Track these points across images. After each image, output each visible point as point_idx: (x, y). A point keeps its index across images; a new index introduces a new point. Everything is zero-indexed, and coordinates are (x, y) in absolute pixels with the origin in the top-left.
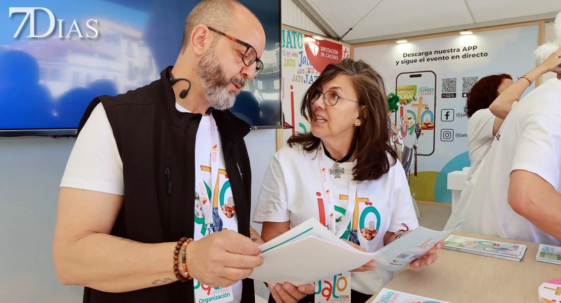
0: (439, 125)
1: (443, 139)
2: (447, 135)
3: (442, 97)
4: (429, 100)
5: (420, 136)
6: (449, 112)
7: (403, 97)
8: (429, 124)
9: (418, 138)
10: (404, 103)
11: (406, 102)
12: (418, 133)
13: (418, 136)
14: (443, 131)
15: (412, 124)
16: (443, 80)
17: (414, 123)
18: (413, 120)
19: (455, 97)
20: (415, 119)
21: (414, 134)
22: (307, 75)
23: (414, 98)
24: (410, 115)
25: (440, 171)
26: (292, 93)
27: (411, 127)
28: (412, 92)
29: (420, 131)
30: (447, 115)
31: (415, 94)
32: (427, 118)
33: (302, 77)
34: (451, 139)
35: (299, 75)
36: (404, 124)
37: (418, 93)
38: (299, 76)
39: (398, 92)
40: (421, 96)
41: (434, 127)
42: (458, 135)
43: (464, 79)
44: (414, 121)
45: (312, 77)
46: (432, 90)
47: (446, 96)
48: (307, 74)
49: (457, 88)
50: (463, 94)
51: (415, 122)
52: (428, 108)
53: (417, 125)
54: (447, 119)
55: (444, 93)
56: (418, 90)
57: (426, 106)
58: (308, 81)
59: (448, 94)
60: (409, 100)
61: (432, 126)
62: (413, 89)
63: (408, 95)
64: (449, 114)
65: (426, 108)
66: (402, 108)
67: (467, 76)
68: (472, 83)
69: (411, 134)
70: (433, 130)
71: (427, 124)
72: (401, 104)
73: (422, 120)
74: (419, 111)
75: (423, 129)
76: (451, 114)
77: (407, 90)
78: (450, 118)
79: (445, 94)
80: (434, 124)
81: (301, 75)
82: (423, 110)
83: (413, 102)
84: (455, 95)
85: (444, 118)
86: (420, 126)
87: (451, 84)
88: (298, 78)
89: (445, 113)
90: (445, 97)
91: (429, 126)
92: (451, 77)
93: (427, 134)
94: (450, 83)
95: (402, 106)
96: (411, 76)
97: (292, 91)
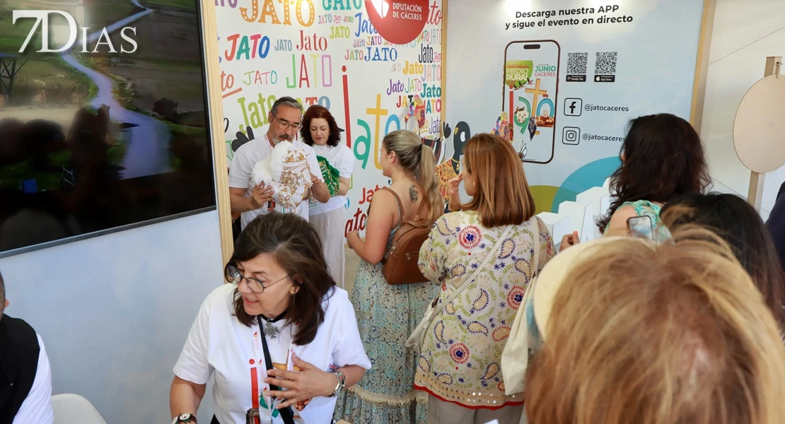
0: (562, 121)
1: (565, 141)
2: (571, 136)
3: (567, 81)
4: (548, 84)
5: (535, 135)
6: (575, 103)
7: (513, 78)
8: (548, 118)
9: (531, 138)
10: (515, 87)
11: (517, 85)
12: (532, 131)
13: (532, 135)
14: (566, 130)
15: (525, 117)
16: (569, 54)
17: (527, 117)
18: (525, 112)
19: (584, 80)
20: (529, 110)
21: (527, 132)
22: (369, 49)
23: (528, 79)
24: (522, 105)
25: (559, 185)
26: (345, 78)
27: (524, 122)
28: (526, 71)
29: (535, 128)
30: (572, 107)
31: (530, 74)
32: (546, 110)
33: (361, 51)
34: (576, 142)
35: (356, 48)
36: (501, 127)
37: (534, 72)
38: (356, 51)
39: (507, 70)
40: (539, 77)
41: (553, 124)
42: (586, 137)
43: (598, 54)
44: (527, 114)
45: (377, 50)
46: (553, 69)
47: (573, 79)
48: (370, 46)
49: (587, 69)
50: (596, 76)
51: (529, 115)
52: (547, 96)
53: (531, 120)
54: (572, 112)
55: (570, 74)
56: (535, 68)
57: (544, 93)
58: (372, 57)
59: (575, 76)
60: (522, 83)
61: (551, 121)
62: (528, 66)
63: (521, 75)
64: (575, 105)
65: (544, 96)
66: (511, 93)
67: (603, 50)
68: (608, 61)
69: (522, 131)
70: (553, 128)
71: (544, 119)
72: (511, 88)
73: (538, 113)
74: (535, 98)
75: (540, 125)
76: (577, 105)
77: (519, 67)
78: (576, 111)
79: (570, 76)
80: (555, 119)
81: (359, 49)
82: (541, 98)
83: (527, 86)
84: (584, 79)
85: (568, 111)
86: (536, 121)
87: (580, 61)
88: (355, 54)
89: (569, 103)
90: (570, 80)
91: (547, 121)
92: (581, 50)
93: (544, 132)
94: (578, 60)
95: (511, 90)
96: (526, 47)
97: (344, 73)
